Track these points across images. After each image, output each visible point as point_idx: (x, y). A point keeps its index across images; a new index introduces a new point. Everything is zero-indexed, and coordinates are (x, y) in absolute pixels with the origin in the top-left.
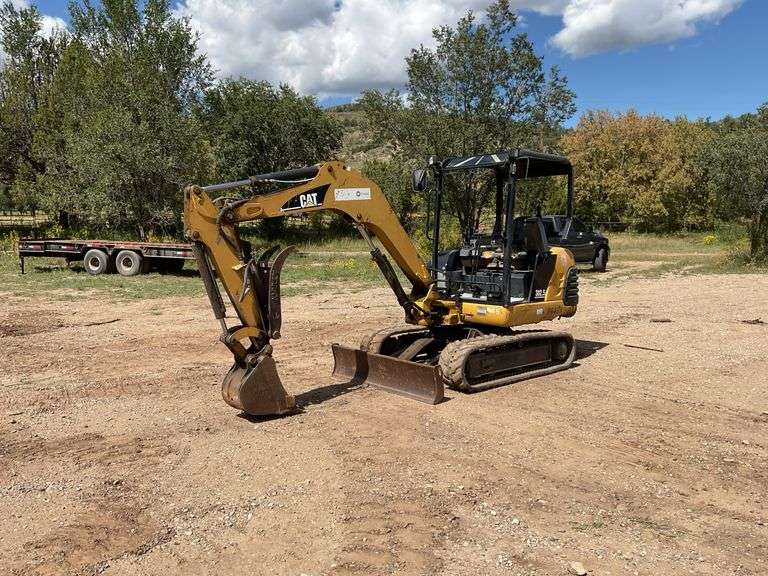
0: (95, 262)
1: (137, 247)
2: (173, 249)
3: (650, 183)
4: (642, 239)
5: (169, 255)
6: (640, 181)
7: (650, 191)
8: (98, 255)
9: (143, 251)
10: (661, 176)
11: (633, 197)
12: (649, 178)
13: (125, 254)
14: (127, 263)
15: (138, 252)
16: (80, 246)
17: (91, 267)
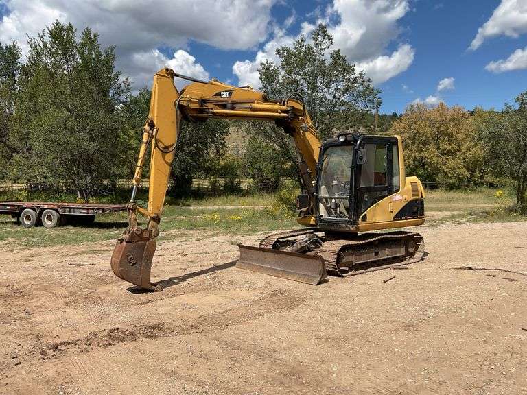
0: (28, 218)
1: (55, 207)
2: (80, 208)
3: (456, 155)
4: (451, 194)
5: (77, 213)
6: (449, 153)
7: (457, 160)
8: (30, 213)
9: (60, 210)
10: (463, 149)
11: (445, 164)
12: (456, 151)
13: (47, 213)
14: (49, 218)
15: (56, 210)
16: (19, 206)
17: (25, 222)
